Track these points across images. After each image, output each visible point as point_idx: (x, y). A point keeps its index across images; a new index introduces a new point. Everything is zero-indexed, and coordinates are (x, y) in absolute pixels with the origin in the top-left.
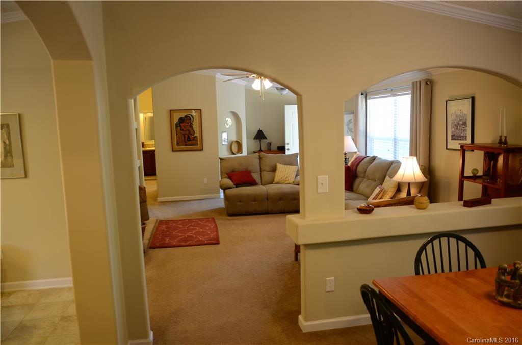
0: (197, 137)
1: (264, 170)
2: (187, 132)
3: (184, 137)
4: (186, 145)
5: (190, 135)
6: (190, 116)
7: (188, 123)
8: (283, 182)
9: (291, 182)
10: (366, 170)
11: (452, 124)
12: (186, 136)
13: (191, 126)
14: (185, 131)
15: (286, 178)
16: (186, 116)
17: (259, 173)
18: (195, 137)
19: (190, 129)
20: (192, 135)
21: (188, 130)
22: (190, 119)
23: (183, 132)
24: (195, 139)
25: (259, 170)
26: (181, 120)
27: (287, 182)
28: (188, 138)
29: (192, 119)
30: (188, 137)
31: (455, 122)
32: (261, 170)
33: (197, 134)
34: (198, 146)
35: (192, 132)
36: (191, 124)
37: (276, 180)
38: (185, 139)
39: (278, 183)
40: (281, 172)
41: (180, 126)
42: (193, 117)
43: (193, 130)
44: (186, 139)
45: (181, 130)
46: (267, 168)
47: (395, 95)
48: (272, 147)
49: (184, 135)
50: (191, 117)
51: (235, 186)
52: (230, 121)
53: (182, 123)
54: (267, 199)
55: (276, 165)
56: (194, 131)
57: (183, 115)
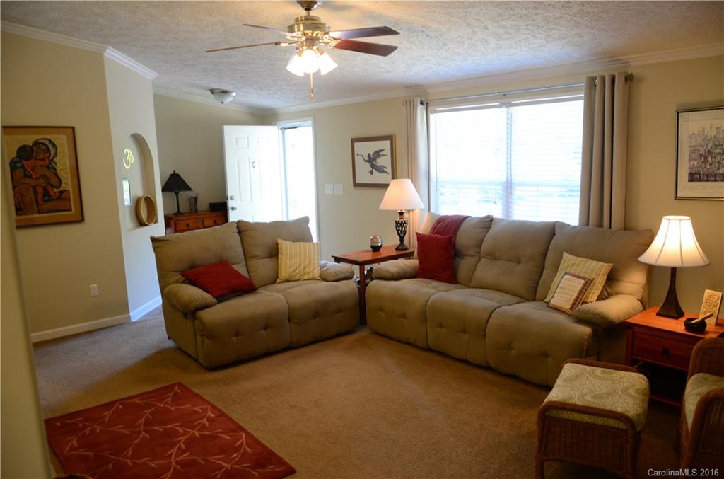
0: (68, 191)
1: (255, 257)
2: (42, 181)
3: (36, 193)
4: (39, 213)
5: (49, 188)
6: (47, 143)
7: (43, 160)
8: (297, 278)
9: (316, 277)
10: (482, 241)
11: (692, 152)
12: (40, 190)
13: (51, 167)
14: (37, 178)
15: (304, 269)
16: (36, 143)
17: (244, 263)
18: (64, 191)
19: (48, 173)
20: (53, 186)
21: (45, 177)
22: (49, 150)
23: (32, 182)
24: (63, 196)
25: (243, 257)
26: (24, 152)
27: (306, 277)
28: (44, 196)
29: (52, 151)
30: (46, 193)
31: (701, 148)
32: (245, 256)
33: (68, 184)
34: (73, 212)
35: (54, 181)
36: (51, 161)
37: (283, 273)
38: (36, 197)
39: (288, 281)
40: (291, 258)
41: (23, 167)
42: (54, 145)
43: (56, 174)
44: (40, 197)
45: (25, 176)
46: (259, 251)
47: (509, 105)
48: (198, 204)
49: (34, 188)
50: (50, 146)
51: (215, 301)
52: (130, 156)
53: (27, 160)
54: (289, 320)
55: (277, 244)
56: (59, 178)
57: (28, 140)
